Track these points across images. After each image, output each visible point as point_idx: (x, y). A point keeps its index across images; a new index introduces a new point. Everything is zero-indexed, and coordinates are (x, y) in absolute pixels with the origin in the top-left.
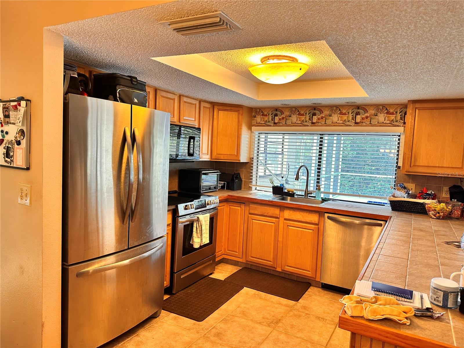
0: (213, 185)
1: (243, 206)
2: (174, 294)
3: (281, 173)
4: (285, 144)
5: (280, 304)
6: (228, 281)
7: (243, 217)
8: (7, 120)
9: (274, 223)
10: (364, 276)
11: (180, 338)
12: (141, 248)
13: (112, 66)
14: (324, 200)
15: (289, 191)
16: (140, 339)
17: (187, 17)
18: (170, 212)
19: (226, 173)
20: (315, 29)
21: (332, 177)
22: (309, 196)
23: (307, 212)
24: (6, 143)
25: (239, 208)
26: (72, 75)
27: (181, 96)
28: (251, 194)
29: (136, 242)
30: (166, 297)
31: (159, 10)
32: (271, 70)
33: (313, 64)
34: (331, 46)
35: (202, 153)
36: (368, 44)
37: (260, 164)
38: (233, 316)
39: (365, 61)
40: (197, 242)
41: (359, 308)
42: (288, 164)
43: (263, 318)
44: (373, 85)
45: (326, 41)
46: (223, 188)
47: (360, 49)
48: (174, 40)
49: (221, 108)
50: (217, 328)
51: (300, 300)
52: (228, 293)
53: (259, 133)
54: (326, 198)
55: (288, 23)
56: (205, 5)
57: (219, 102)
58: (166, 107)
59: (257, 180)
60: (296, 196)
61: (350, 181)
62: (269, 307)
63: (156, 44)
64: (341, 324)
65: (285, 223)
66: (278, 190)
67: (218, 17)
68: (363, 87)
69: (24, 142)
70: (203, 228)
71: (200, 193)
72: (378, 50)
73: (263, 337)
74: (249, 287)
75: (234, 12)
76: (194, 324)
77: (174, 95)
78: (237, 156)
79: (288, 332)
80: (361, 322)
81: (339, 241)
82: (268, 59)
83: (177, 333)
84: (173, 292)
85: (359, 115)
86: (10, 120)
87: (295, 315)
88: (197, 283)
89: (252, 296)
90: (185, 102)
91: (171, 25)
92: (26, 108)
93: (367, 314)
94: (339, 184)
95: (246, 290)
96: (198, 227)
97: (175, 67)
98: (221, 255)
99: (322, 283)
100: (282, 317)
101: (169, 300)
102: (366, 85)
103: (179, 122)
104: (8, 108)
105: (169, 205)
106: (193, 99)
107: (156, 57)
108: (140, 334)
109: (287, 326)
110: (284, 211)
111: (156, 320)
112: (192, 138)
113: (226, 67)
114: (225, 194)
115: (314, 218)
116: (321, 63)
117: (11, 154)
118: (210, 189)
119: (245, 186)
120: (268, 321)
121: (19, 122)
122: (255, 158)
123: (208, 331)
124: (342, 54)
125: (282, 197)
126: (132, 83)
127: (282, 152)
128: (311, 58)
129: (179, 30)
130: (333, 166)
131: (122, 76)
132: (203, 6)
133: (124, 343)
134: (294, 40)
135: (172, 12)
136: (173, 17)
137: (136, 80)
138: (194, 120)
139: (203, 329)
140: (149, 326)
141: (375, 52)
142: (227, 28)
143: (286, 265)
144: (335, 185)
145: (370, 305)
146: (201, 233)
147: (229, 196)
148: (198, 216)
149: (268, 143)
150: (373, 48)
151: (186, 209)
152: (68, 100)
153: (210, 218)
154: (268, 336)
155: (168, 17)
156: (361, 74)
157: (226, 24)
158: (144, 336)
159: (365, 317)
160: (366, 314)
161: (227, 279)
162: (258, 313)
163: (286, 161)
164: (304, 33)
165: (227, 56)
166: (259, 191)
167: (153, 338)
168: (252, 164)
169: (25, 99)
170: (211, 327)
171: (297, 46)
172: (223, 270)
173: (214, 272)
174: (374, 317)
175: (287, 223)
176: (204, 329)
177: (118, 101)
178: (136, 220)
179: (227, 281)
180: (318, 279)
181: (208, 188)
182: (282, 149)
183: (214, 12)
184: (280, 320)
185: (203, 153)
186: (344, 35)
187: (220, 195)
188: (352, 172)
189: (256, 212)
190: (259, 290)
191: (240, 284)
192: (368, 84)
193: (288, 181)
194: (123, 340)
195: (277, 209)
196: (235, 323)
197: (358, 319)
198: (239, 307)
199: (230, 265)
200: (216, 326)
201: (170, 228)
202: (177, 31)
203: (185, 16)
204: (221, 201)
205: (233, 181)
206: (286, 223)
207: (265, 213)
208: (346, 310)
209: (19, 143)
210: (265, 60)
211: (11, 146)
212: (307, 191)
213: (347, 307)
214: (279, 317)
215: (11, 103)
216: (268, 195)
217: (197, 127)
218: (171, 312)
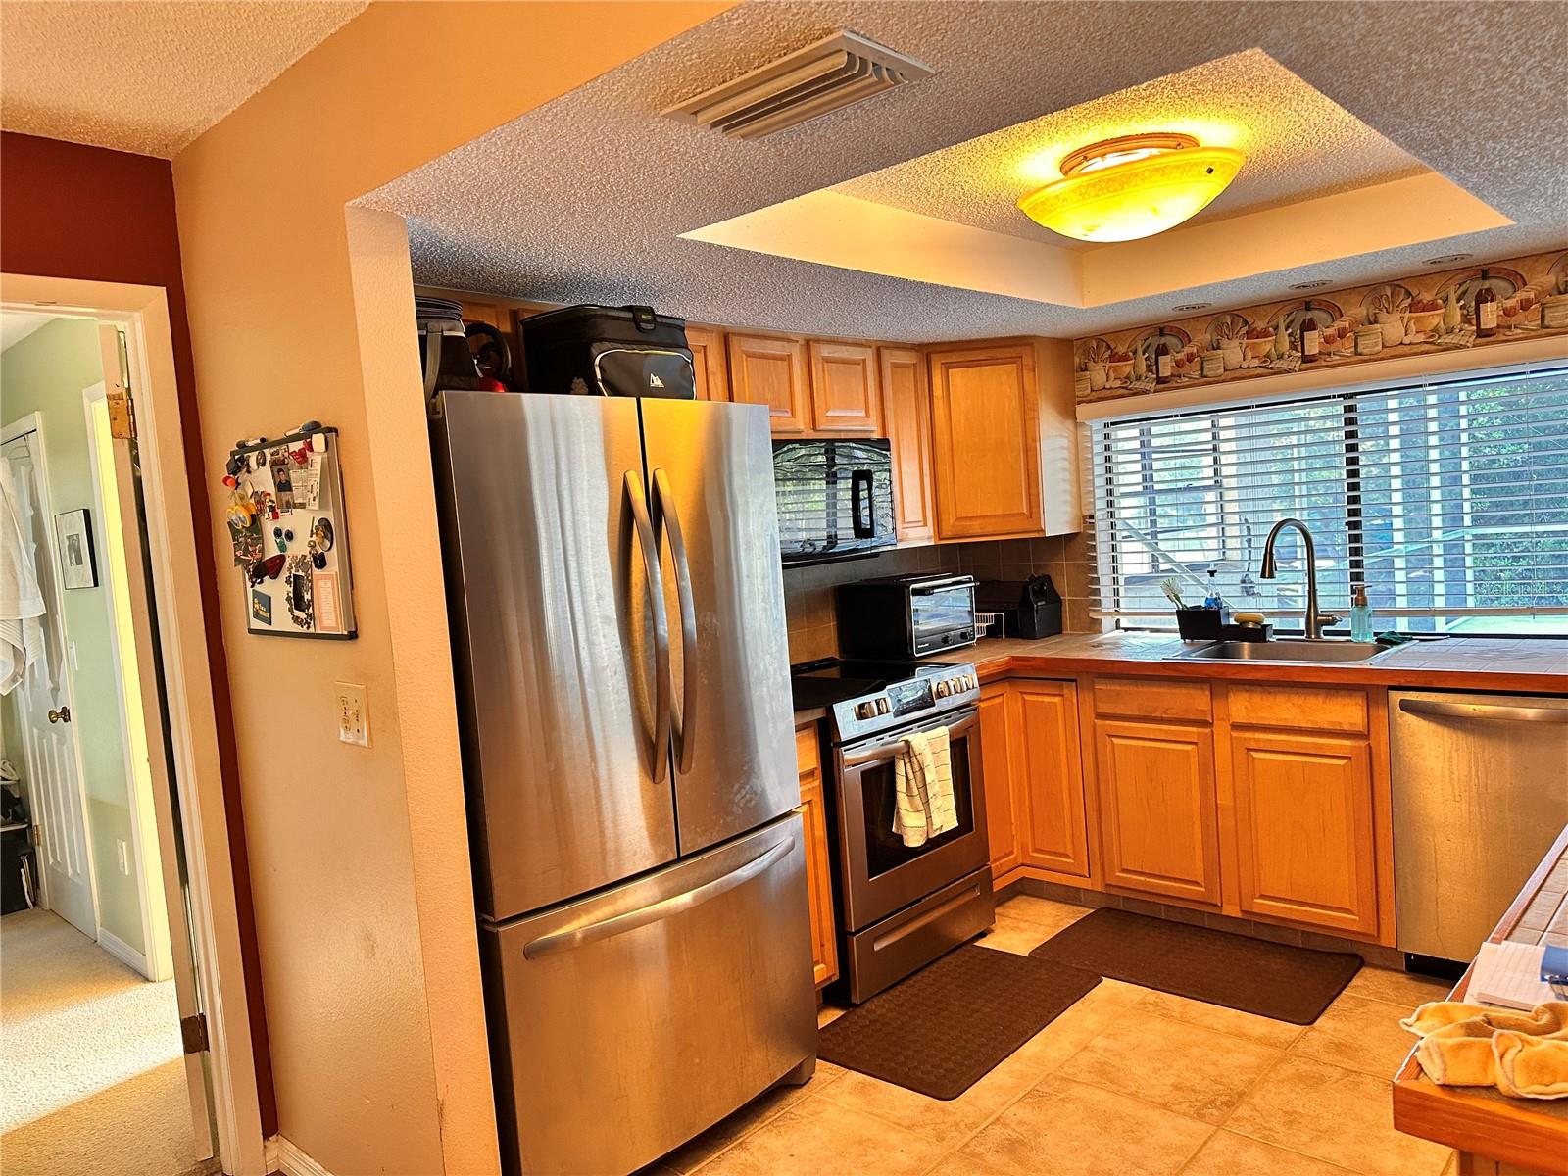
0: (955, 627)
1: (1070, 691)
2: (857, 1006)
3: (1222, 557)
4: (1224, 447)
5: (1241, 1035)
6: (1045, 958)
7: (1074, 729)
8: (286, 496)
9: (1195, 743)
10: (1521, 923)
11: (881, 1156)
12: (721, 856)
13: (574, 283)
14: (1385, 642)
15: (1243, 623)
16: (750, 1160)
17: (741, 74)
18: (810, 733)
19: (1002, 580)
20: (1205, 12)
21: (1437, 549)
22: (1327, 633)
23: (1317, 695)
24: (290, 565)
25: (1057, 699)
26: (446, 334)
27: (811, 343)
28: (1099, 645)
29: (704, 838)
30: (829, 1017)
31: (646, 73)
32: (1097, 195)
33: (1263, 144)
34: (1290, 64)
35: (904, 522)
36: (1438, 22)
37: (1125, 534)
38: (1063, 1079)
39: (1451, 91)
40: (913, 828)
41: (1473, 1054)
42: (1246, 520)
43: (1177, 1087)
44: (1516, 175)
45: (1262, 47)
46: (993, 633)
47: (1412, 49)
48: (728, 161)
49: (954, 358)
50: (1008, 1122)
51: (1318, 1021)
52: (1045, 1000)
53: (1106, 426)
54: (1393, 633)
55: (1095, 15)
56: (785, 22)
57: (946, 339)
58: (764, 388)
59: (1117, 592)
60: (1274, 638)
61: (1516, 559)
62: (1199, 1047)
63: (679, 186)
64: (1405, 1117)
65: (1234, 741)
66: (1198, 623)
67: (841, 50)
68: (1477, 190)
69: (333, 557)
70: (929, 779)
71: (914, 659)
72: (1490, 38)
73: (1176, 1158)
74: (1121, 976)
75: (890, 22)
76: (928, 1109)
77: (785, 344)
78: (1031, 517)
79: (1276, 1140)
80: (1485, 1108)
81: (1457, 793)
82: (1085, 158)
83: (869, 1139)
84: (853, 1000)
85: (1492, 300)
86: (292, 497)
87: (1301, 1078)
88: (934, 968)
89: (1134, 1008)
90: (828, 360)
91: (698, 114)
92: (326, 455)
93: (1509, 1075)
94: (1470, 575)
95: (1109, 988)
96: (911, 776)
97: (763, 252)
98: (1010, 868)
99: (1408, 955)
100: (1251, 1082)
101: (842, 1026)
102: (1488, 183)
103: (815, 429)
104: (283, 462)
105: (798, 707)
106: (855, 344)
107: (692, 229)
108: (748, 1140)
109: (1271, 1116)
110: (1227, 697)
111: (798, 1093)
112: (861, 477)
113: (947, 216)
114: (1002, 654)
115: (1349, 712)
116: (1292, 134)
117: (307, 596)
118: (945, 641)
119: (1074, 618)
120: (1196, 1100)
121: (314, 500)
122: (1101, 514)
123: (974, 1133)
124: (1343, 83)
125: (1219, 646)
126: (639, 328)
127: (1216, 479)
128: (1247, 124)
129: (729, 123)
130: (1436, 508)
131: (604, 312)
132: (781, 26)
133: (700, 1170)
134: (1139, 70)
135: (690, 69)
136: (697, 87)
137: (650, 317)
138: (864, 414)
139: (957, 1125)
140: (779, 1114)
141: (1480, 48)
142: (882, 80)
143: (1257, 895)
144: (1454, 578)
145: (1522, 1040)
146: (923, 795)
147: (1015, 658)
148: (907, 737)
149: (1154, 456)
150: (1469, 32)
151: (861, 716)
152: (441, 415)
153: (952, 744)
154: (1195, 1155)
155: (684, 88)
156: (1450, 142)
157: (874, 70)
158: (761, 1147)
159: (1503, 1084)
160: (1507, 1077)
161: (1038, 951)
162: (1156, 1071)
163: (1237, 510)
164: (1166, 36)
165: (938, 177)
166: (1129, 633)
167: (792, 1156)
168: (1093, 538)
169: (324, 426)
170: (987, 1118)
171: (1179, 92)
172: (1026, 921)
173: (992, 927)
174: (1542, 1088)
175: (1245, 739)
176: (962, 1126)
177: (601, 394)
178: (693, 766)
179: (1040, 960)
180: (1388, 940)
181: (938, 638)
182: (1216, 467)
183: (822, 38)
184: (1241, 1094)
185: (906, 521)
186: (1327, 12)
187: (983, 660)
188: (1519, 521)
189: (1121, 710)
190: (1160, 987)
191: (1085, 968)
192: (1496, 176)
193: (1252, 582)
194: (697, 1162)
195: (1200, 692)
196: (1071, 1106)
197: (1474, 1095)
198: (1086, 1047)
199: (1051, 902)
200: (1004, 1116)
201: (817, 783)
202: (725, 129)
203: (734, 74)
204: (985, 682)
205: (1026, 604)
206: (1239, 739)
207: (1156, 711)
208: (1420, 1062)
209: (320, 562)
210: (1075, 162)
211: (303, 574)
212: (1316, 615)
213: (1427, 1048)
214: (1238, 1082)
215: (290, 444)
216: (1164, 643)
217: (876, 436)
218: (849, 1069)
